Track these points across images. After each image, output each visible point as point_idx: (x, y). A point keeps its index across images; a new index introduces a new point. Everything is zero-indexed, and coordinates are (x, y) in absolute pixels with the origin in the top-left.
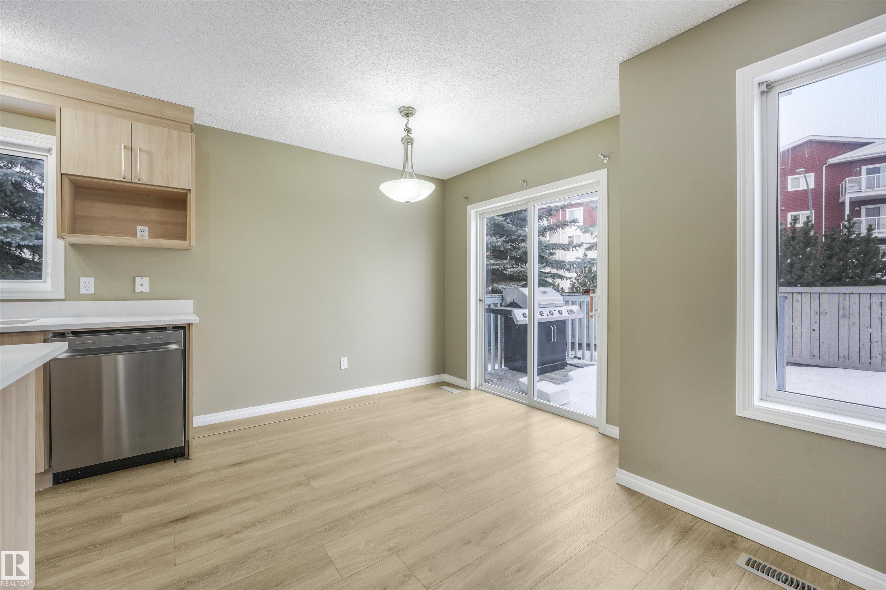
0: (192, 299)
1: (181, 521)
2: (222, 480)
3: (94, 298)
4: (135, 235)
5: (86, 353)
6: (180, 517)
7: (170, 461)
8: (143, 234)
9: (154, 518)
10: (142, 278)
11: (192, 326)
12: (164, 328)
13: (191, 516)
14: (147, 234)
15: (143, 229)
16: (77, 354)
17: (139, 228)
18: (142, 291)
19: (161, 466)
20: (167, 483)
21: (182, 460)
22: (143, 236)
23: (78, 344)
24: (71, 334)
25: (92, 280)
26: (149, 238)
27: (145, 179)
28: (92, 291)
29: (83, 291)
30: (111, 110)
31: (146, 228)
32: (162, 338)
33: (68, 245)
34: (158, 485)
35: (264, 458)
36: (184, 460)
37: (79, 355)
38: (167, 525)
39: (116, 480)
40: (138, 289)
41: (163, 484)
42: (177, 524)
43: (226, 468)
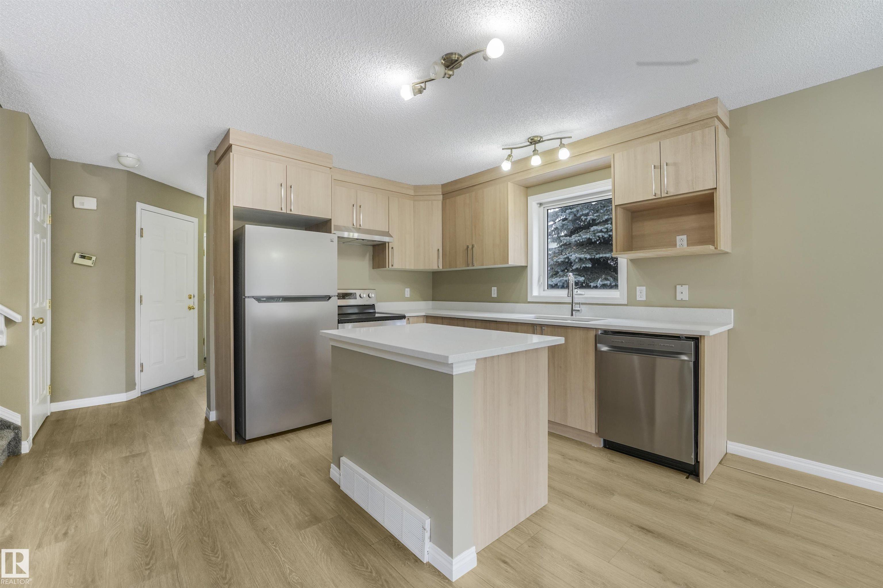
0: (733, 309)
1: (644, 531)
2: (711, 523)
3: (646, 304)
4: (675, 245)
5: (619, 350)
6: (647, 528)
7: (683, 474)
8: (682, 243)
9: (630, 513)
10: (682, 286)
11: (704, 339)
12: (677, 337)
13: (655, 534)
14: (685, 243)
15: (681, 238)
16: (614, 349)
17: (678, 238)
18: (682, 299)
19: (673, 474)
20: (664, 492)
21: (693, 480)
22: (682, 245)
23: (613, 341)
24: (611, 333)
25: (644, 288)
26: (687, 246)
27: (672, 191)
28: (644, 298)
29: (638, 298)
30: (645, 139)
31: (684, 237)
32: (673, 347)
33: (629, 262)
34: (656, 489)
35: (782, 532)
36: (696, 481)
37: (614, 351)
38: (633, 526)
39: (635, 465)
40: (679, 297)
41: (661, 490)
42: (640, 531)
43: (728, 513)
